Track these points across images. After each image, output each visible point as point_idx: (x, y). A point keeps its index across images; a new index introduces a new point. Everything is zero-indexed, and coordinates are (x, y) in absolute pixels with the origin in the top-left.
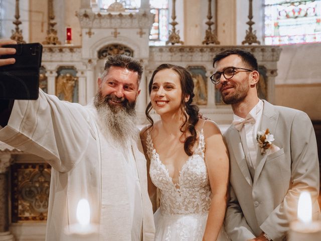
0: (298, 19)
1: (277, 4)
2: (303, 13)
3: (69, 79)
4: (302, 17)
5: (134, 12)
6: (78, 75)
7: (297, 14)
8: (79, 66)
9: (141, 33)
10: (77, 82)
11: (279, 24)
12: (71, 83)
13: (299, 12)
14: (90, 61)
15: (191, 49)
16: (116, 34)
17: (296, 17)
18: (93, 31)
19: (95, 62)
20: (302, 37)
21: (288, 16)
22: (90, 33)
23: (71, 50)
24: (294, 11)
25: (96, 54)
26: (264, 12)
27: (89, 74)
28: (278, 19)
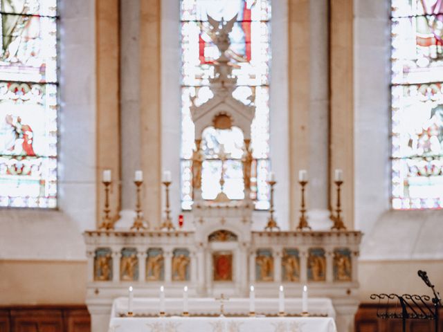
0: (431, 177)
1: (407, 158)
2: (436, 171)
3: (183, 259)
4: (435, 176)
5: (239, 204)
6: (191, 255)
7: (429, 172)
8: (192, 248)
9: (244, 221)
10: (189, 261)
11: (410, 183)
12: (184, 263)
13: (432, 170)
14: (201, 244)
15: (286, 234)
16: (223, 222)
17: (429, 175)
18: (204, 219)
19: (205, 245)
20: (436, 200)
21: (419, 174)
22: (201, 221)
23: (186, 234)
24: (426, 168)
25: (206, 239)
26: (391, 166)
27: (200, 255)
28: (408, 176)
